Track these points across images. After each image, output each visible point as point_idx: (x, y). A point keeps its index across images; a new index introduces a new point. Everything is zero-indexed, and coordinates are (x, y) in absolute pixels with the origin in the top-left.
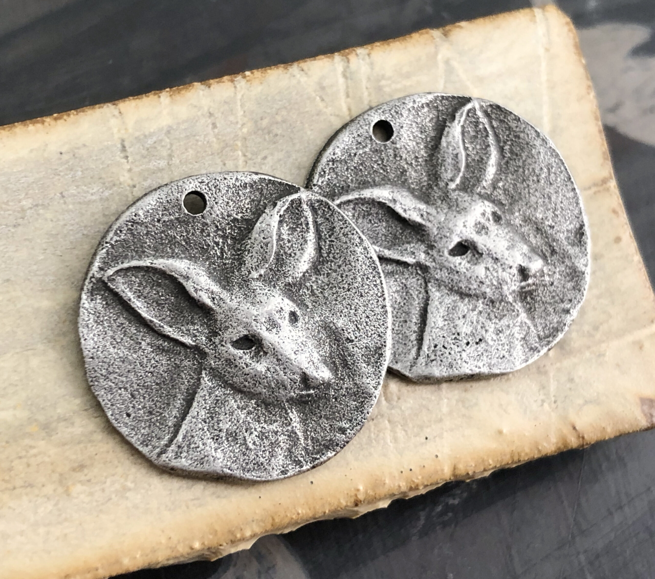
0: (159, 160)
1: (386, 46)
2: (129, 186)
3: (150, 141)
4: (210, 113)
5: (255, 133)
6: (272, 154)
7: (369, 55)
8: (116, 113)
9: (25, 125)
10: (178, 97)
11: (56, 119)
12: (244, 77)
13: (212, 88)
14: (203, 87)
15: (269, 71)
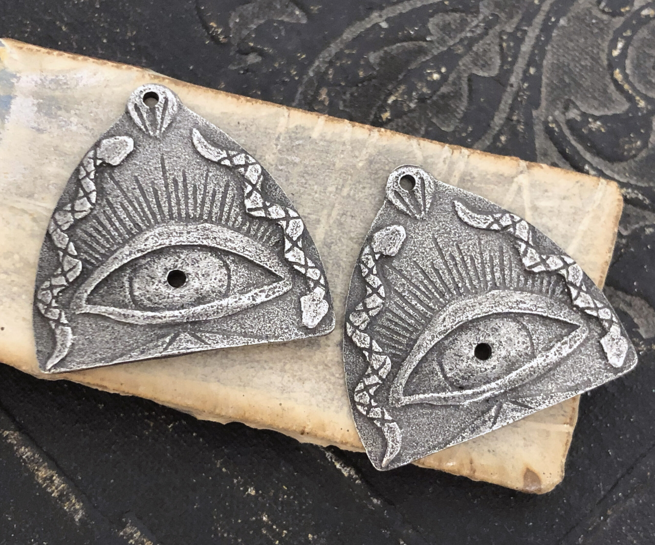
0: (297, 156)
1: (484, 156)
2: (269, 163)
3: (297, 143)
4: (344, 143)
5: (367, 169)
6: (371, 188)
7: (468, 156)
8: (286, 114)
9: (226, 95)
10: (330, 124)
11: (248, 101)
12: (379, 131)
13: (355, 127)
14: (350, 125)
15: (397, 135)
